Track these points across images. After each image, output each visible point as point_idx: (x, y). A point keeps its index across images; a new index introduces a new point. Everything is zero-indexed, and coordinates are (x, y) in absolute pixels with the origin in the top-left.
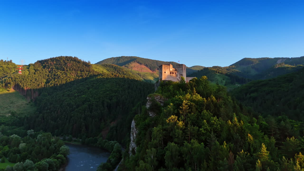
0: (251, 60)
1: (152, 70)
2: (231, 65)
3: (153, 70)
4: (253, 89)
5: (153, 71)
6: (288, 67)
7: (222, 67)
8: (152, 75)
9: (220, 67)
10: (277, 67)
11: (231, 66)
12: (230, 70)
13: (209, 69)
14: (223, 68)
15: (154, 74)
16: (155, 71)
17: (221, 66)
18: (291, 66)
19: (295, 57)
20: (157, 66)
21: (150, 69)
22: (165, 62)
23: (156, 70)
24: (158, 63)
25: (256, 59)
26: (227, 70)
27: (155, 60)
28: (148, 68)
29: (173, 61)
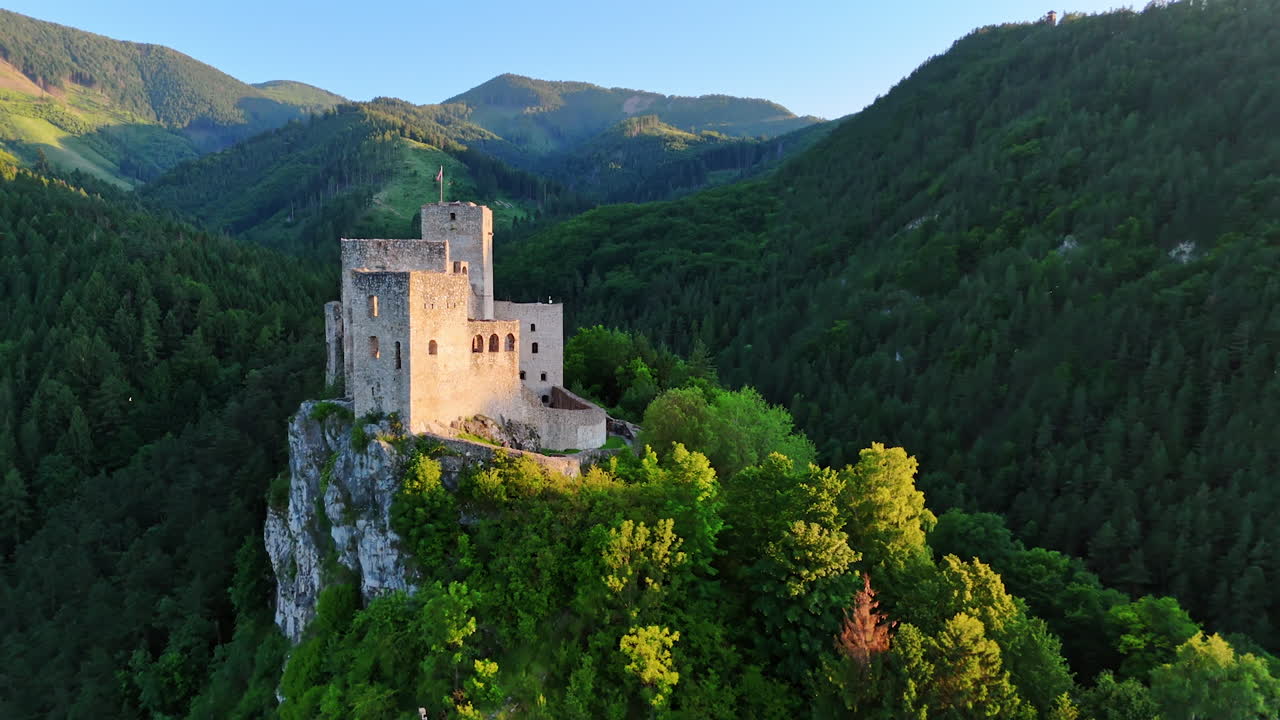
0: (532, 87)
1: (40, 79)
2: (450, 101)
3: (44, 78)
4: (609, 248)
5: (45, 88)
6: (673, 139)
7: (415, 106)
8: (41, 108)
9: (406, 102)
10: (634, 134)
11: (451, 107)
12: (449, 123)
13: (366, 109)
14: (420, 112)
15: (57, 107)
16: (61, 87)
17: (413, 102)
18: (680, 133)
19: (682, 96)
20: (70, 59)
21: (25, 72)
22: (113, 41)
23: (67, 84)
24: (76, 42)
25: (547, 82)
26: (437, 121)
27: (55, 26)
28: (16, 66)
29: (165, 45)
